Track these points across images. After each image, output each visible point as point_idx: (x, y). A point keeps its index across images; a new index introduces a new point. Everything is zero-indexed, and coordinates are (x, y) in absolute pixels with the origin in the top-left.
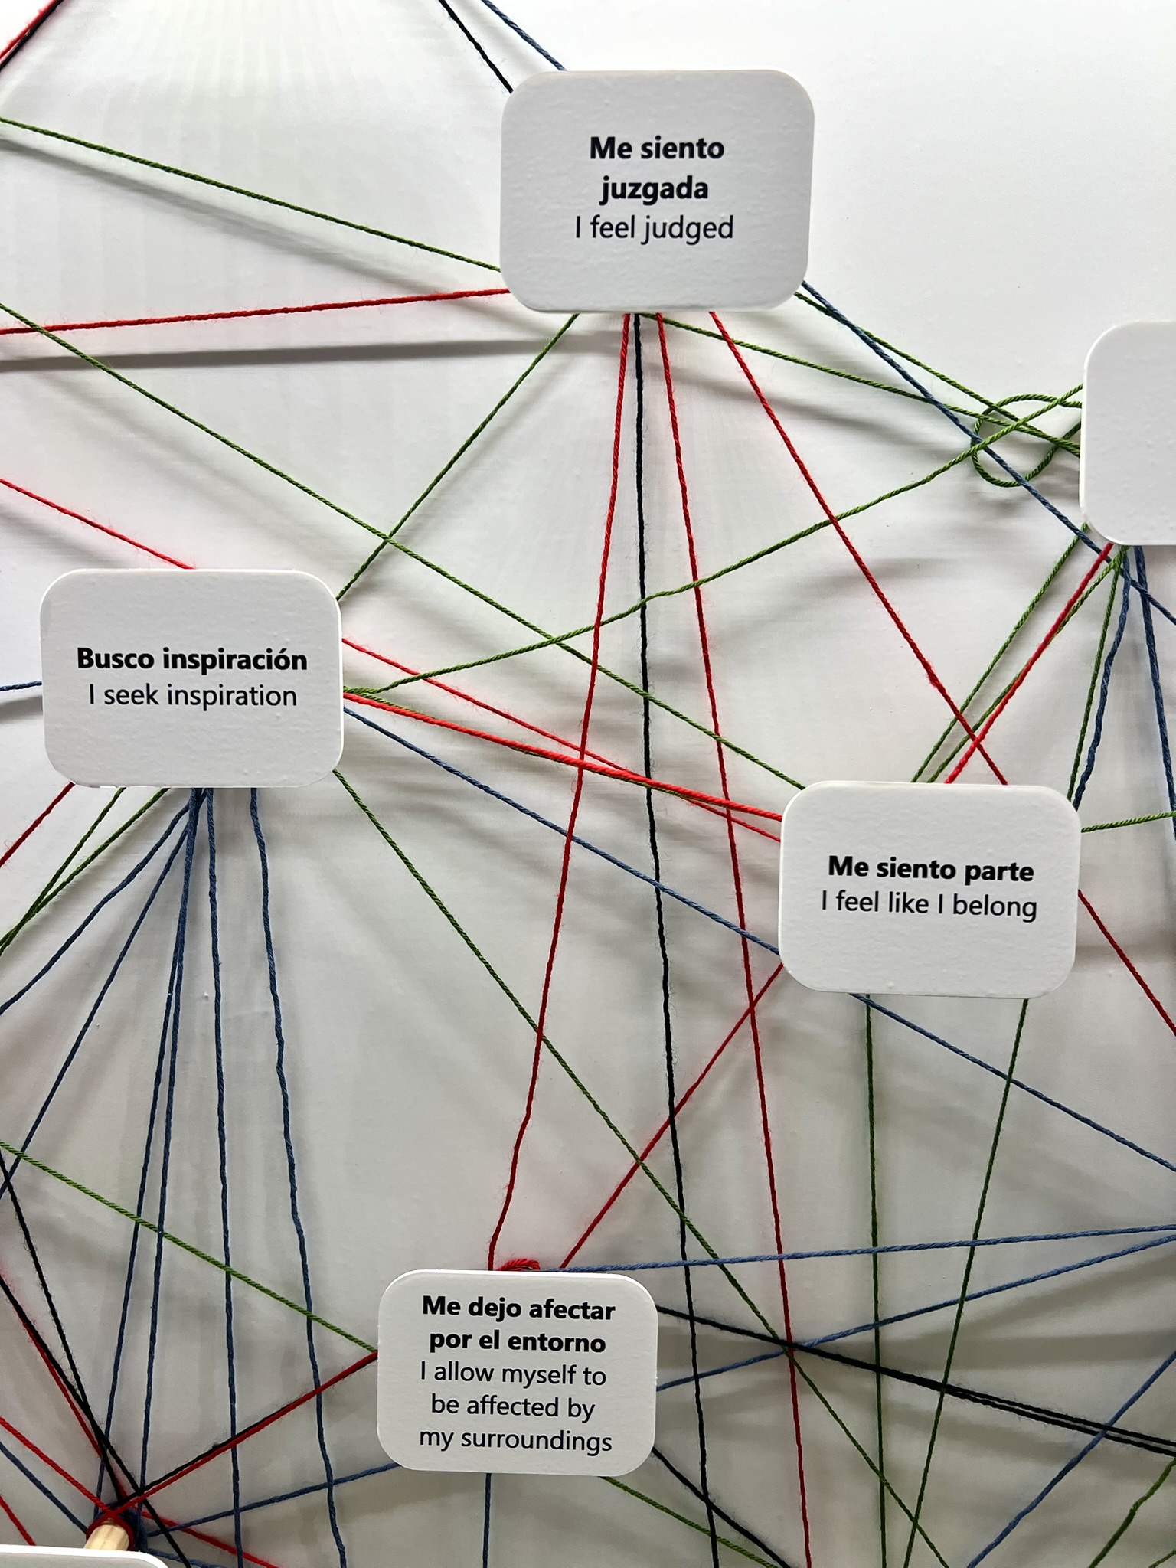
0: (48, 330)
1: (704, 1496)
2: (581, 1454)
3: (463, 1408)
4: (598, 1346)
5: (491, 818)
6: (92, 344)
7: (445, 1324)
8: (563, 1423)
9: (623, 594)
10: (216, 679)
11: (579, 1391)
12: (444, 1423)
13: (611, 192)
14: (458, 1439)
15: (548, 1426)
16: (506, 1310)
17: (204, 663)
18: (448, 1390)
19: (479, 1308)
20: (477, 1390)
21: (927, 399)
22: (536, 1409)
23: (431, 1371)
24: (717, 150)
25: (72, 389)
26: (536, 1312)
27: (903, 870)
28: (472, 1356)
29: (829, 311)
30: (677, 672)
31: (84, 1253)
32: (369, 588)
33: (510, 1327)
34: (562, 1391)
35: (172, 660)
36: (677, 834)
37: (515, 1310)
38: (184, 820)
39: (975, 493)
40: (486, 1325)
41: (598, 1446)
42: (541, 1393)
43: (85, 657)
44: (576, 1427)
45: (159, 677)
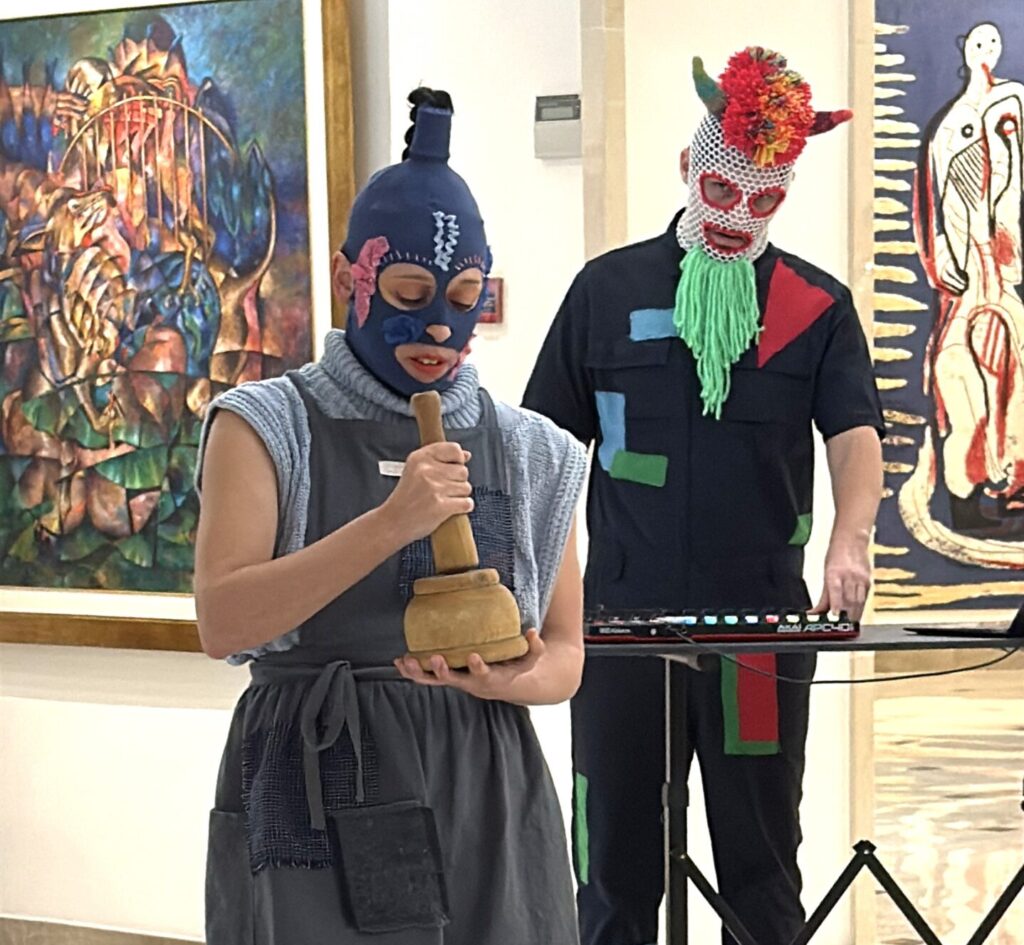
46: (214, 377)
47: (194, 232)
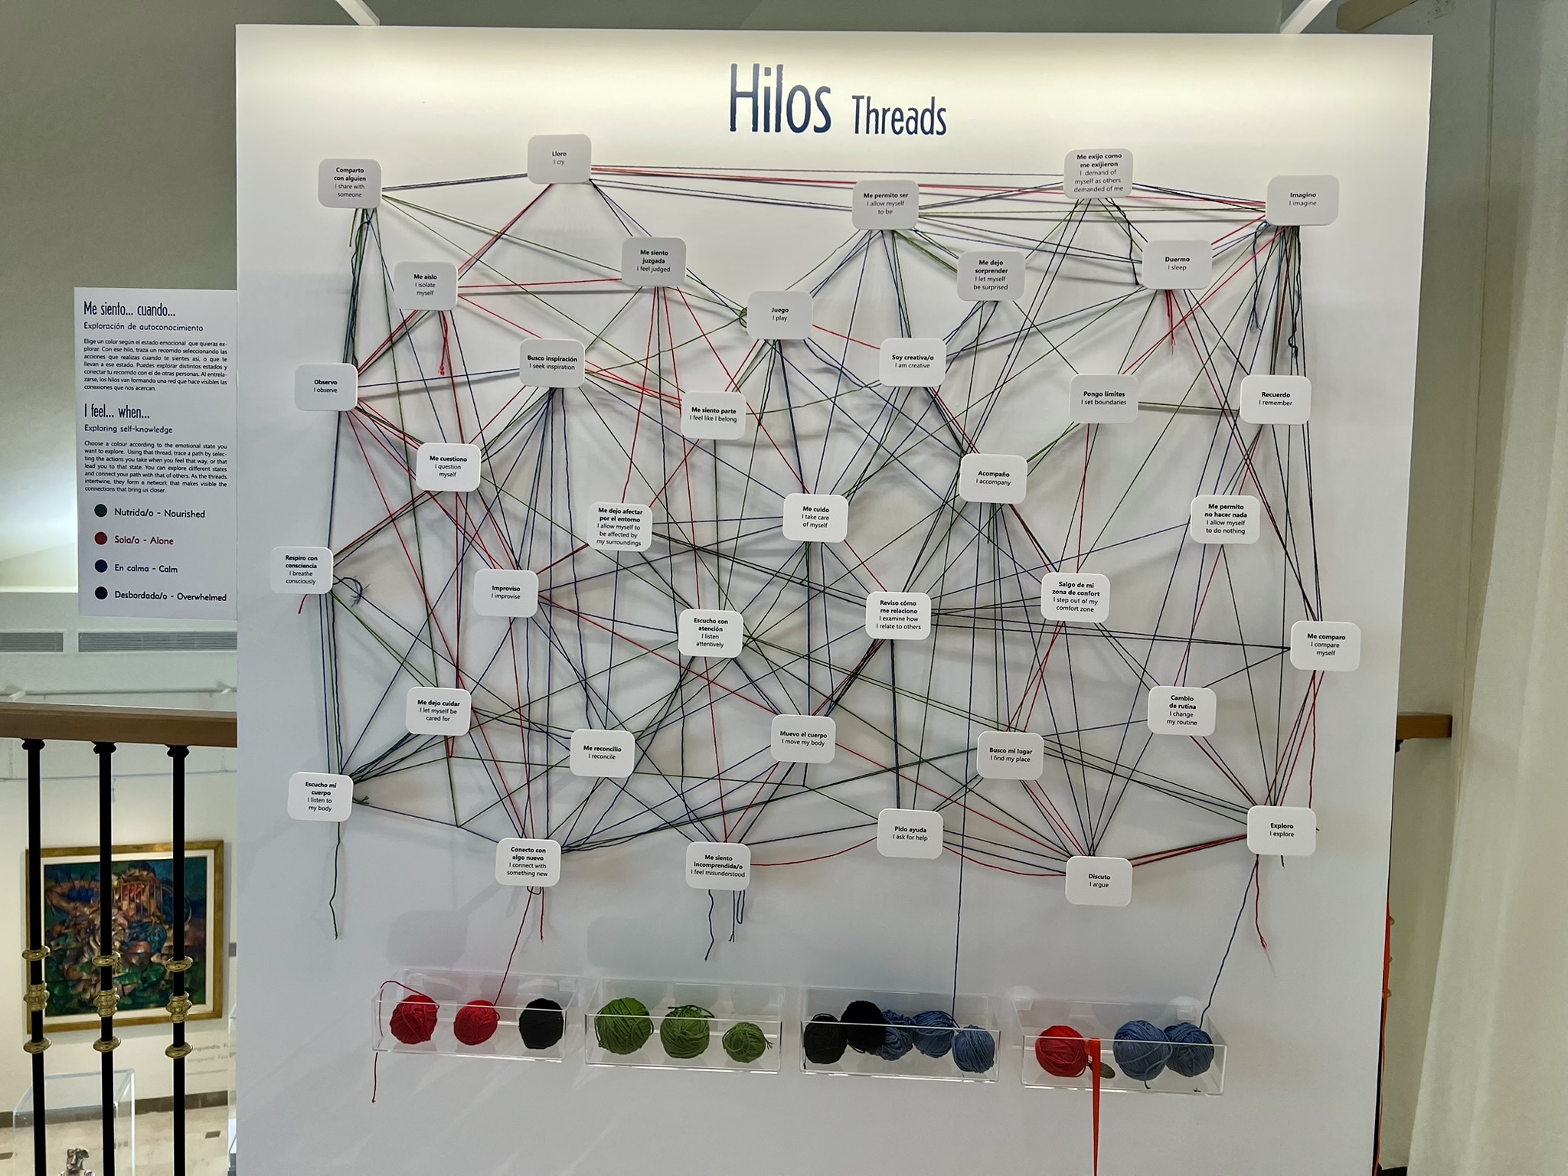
0: (519, 285)
1: (672, 589)
2: (634, 546)
3: (607, 535)
4: (638, 520)
5: (622, 407)
6: (529, 289)
7: (603, 515)
8: (630, 539)
9: (654, 351)
10: (558, 363)
11: (634, 531)
12: (602, 538)
13: (645, 261)
14: (605, 542)
15: (626, 539)
16: (617, 512)
17: (555, 360)
18: (604, 530)
19: (611, 511)
20: (611, 530)
21: (727, 306)
22: (624, 535)
23: (600, 526)
24: (667, 254)
25: (524, 299)
26: (624, 512)
27: (708, 411)
28: (609, 522)
29: (704, 285)
30: (668, 372)
31: (515, 518)
32: (593, 348)
33: (618, 516)
34: (629, 531)
35: (548, 359)
36: (667, 413)
37: (620, 512)
38: (546, 404)
39: (740, 329)
40: (613, 515)
41: (637, 544)
42: (625, 531)
43: (529, 357)
44: (633, 540)
45: (545, 363)
46: (162, 952)
47: (157, 916)
